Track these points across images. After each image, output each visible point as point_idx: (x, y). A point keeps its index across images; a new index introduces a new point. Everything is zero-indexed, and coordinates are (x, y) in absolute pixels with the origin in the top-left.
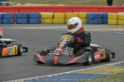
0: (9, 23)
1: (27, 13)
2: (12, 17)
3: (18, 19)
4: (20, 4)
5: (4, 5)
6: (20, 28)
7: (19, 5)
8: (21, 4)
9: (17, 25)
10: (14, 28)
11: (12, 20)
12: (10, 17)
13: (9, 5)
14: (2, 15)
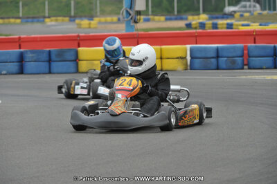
0: (232, 66)
1: (273, 45)
2: (239, 53)
3: (251, 58)
4: (258, 24)
5: (222, 28)
6: (257, 77)
7: (255, 27)
8: (260, 25)
9: (250, 73)
10: (244, 77)
11: (239, 60)
12: (235, 55)
13: (234, 27)
14: (217, 49)
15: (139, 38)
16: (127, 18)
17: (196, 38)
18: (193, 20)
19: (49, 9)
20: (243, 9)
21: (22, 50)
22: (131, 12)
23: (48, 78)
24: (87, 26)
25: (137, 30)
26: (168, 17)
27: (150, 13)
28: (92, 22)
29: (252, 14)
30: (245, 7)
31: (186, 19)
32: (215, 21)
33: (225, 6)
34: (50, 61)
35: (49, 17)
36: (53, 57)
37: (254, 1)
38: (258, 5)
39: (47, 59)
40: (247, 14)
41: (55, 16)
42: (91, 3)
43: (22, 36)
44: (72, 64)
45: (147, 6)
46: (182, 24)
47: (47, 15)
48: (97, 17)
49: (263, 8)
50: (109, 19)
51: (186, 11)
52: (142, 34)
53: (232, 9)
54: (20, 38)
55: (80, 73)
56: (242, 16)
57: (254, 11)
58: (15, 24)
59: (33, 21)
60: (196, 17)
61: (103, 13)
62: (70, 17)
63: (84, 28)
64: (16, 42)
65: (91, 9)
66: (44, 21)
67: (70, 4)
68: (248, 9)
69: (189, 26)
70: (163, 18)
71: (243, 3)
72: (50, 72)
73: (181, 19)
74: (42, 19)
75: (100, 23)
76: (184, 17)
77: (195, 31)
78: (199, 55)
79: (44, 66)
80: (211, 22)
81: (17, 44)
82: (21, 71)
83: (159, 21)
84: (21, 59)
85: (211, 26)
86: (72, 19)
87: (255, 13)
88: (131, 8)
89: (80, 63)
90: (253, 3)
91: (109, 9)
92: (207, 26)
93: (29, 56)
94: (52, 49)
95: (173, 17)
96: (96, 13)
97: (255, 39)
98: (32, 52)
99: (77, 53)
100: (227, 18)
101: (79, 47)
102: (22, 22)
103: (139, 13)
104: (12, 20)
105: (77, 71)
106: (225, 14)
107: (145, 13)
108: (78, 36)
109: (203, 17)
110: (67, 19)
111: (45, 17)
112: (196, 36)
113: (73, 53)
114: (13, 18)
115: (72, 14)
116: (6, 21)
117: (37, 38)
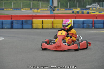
0: (88, 27)
1: (103, 20)
2: (91, 23)
3: (95, 25)
4: (98, 12)
5: (85, 13)
6: (97, 31)
7: (97, 13)
8: (99, 13)
9: (95, 30)
10: (92, 31)
11: (91, 25)
12: (89, 23)
13: (89, 13)
14: (83, 21)
15: (55, 16)
16: (51, 9)
17: (75, 17)
18: (75, 10)
19: (23, 5)
20: (93, 7)
21: (12, 20)
22: (52, 7)
23: (21, 30)
24: (36, 12)
25: (54, 13)
26: (66, 9)
27: (59, 7)
28: (38, 10)
29: (96, 9)
30: (94, 6)
31: (72, 10)
32: (83, 11)
33: (86, 5)
34: (22, 24)
35: (23, 8)
36: (24, 23)
37: (97, 4)
38: (98, 5)
39: (21, 23)
40: (94, 9)
41: (24, 8)
42: (38, 3)
43: (12, 15)
44: (30, 26)
45: (58, 5)
46: (71, 11)
47: (22, 7)
48: (40, 8)
49: (100, 7)
50: (44, 9)
51: (72, 7)
52: (56, 15)
53: (89, 6)
54: (12, 16)
55: (33, 28)
56: (92, 9)
57: (97, 7)
58: (10, 10)
59: (17, 10)
60: (76, 9)
61: (42, 7)
62: (30, 8)
63: (35, 12)
64: (10, 17)
65: (38, 6)
66: (21, 10)
67: (30, 4)
68: (95, 7)
69: (73, 12)
70: (64, 9)
71: (93, 4)
72: (22, 28)
73: (71, 10)
74: (20, 9)
75: (41, 10)
76: (72, 9)
77: (75, 14)
78: (76, 23)
79: (20, 26)
80: (81, 11)
81: (11, 18)
82: (12, 28)
83: (63, 10)
84: (12, 23)
85: (81, 12)
86: (31, 9)
87: (97, 8)
88: (52, 5)
89: (33, 25)
90: (97, 5)
91: (44, 6)
92: (80, 12)
93: (15, 22)
94: (23, 20)
95: (68, 9)
96: (40, 7)
97: (97, 18)
98: (16, 21)
99: (32, 21)
100: (87, 10)
101: (33, 19)
102: (13, 10)
103: (55, 7)
104: (9, 9)
105: (32, 28)
106: (87, 8)
107: (58, 7)
108: (33, 15)
109: (79, 9)
110: (29, 9)
111: (21, 8)
112: (75, 16)
113: (31, 21)
114: (10, 8)
115: (31, 7)
116: (7, 9)
117: (18, 16)
